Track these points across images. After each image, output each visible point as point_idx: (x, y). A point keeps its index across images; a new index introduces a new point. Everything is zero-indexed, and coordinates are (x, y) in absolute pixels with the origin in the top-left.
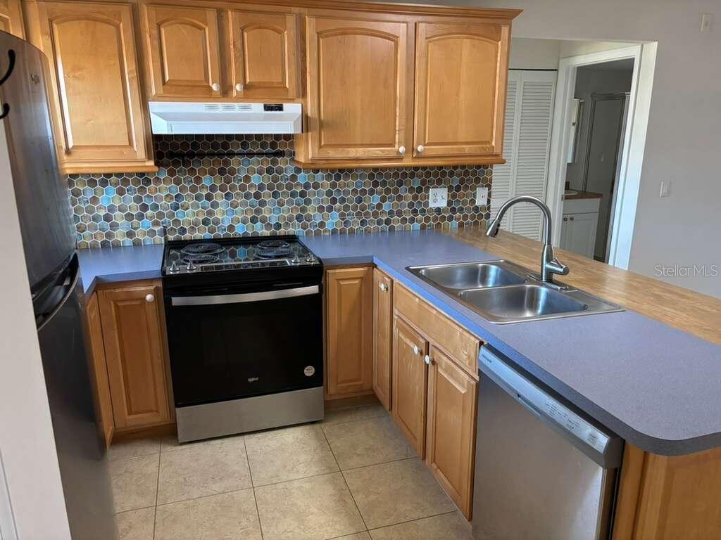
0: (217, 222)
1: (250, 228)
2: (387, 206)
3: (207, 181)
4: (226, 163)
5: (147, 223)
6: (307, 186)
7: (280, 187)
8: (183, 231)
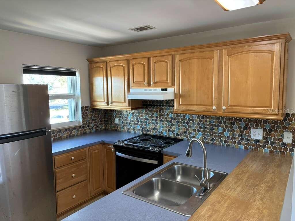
0: (157, 129)
1: (168, 134)
2: (226, 134)
3: (155, 114)
4: (162, 109)
5: (139, 126)
6: (189, 120)
7: (179, 119)
8: (148, 131)
